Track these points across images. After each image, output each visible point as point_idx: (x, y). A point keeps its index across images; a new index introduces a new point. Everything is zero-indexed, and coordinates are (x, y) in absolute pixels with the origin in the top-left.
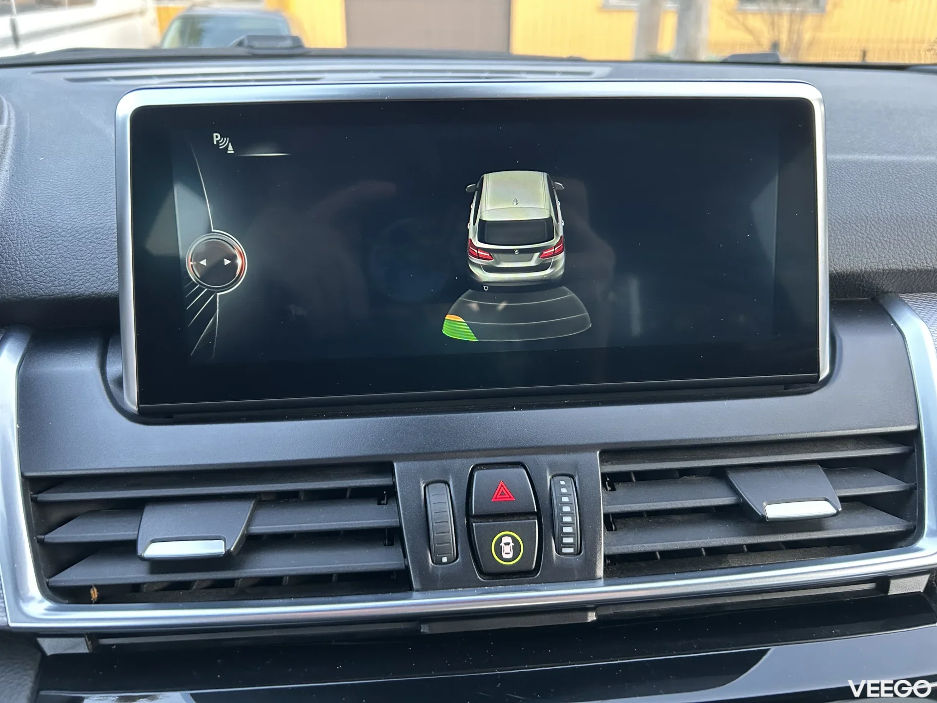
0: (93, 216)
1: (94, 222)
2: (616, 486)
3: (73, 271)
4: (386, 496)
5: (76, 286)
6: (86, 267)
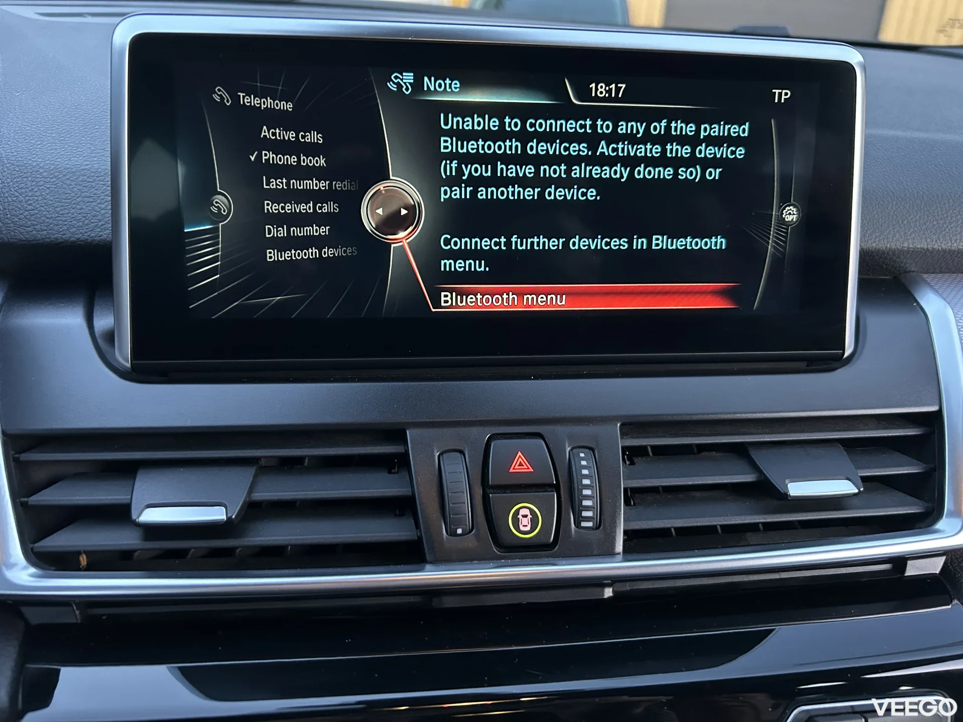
0: (77, 156)
1: (79, 163)
2: (636, 460)
3: (57, 215)
4: (397, 465)
5: (61, 232)
6: (71, 211)
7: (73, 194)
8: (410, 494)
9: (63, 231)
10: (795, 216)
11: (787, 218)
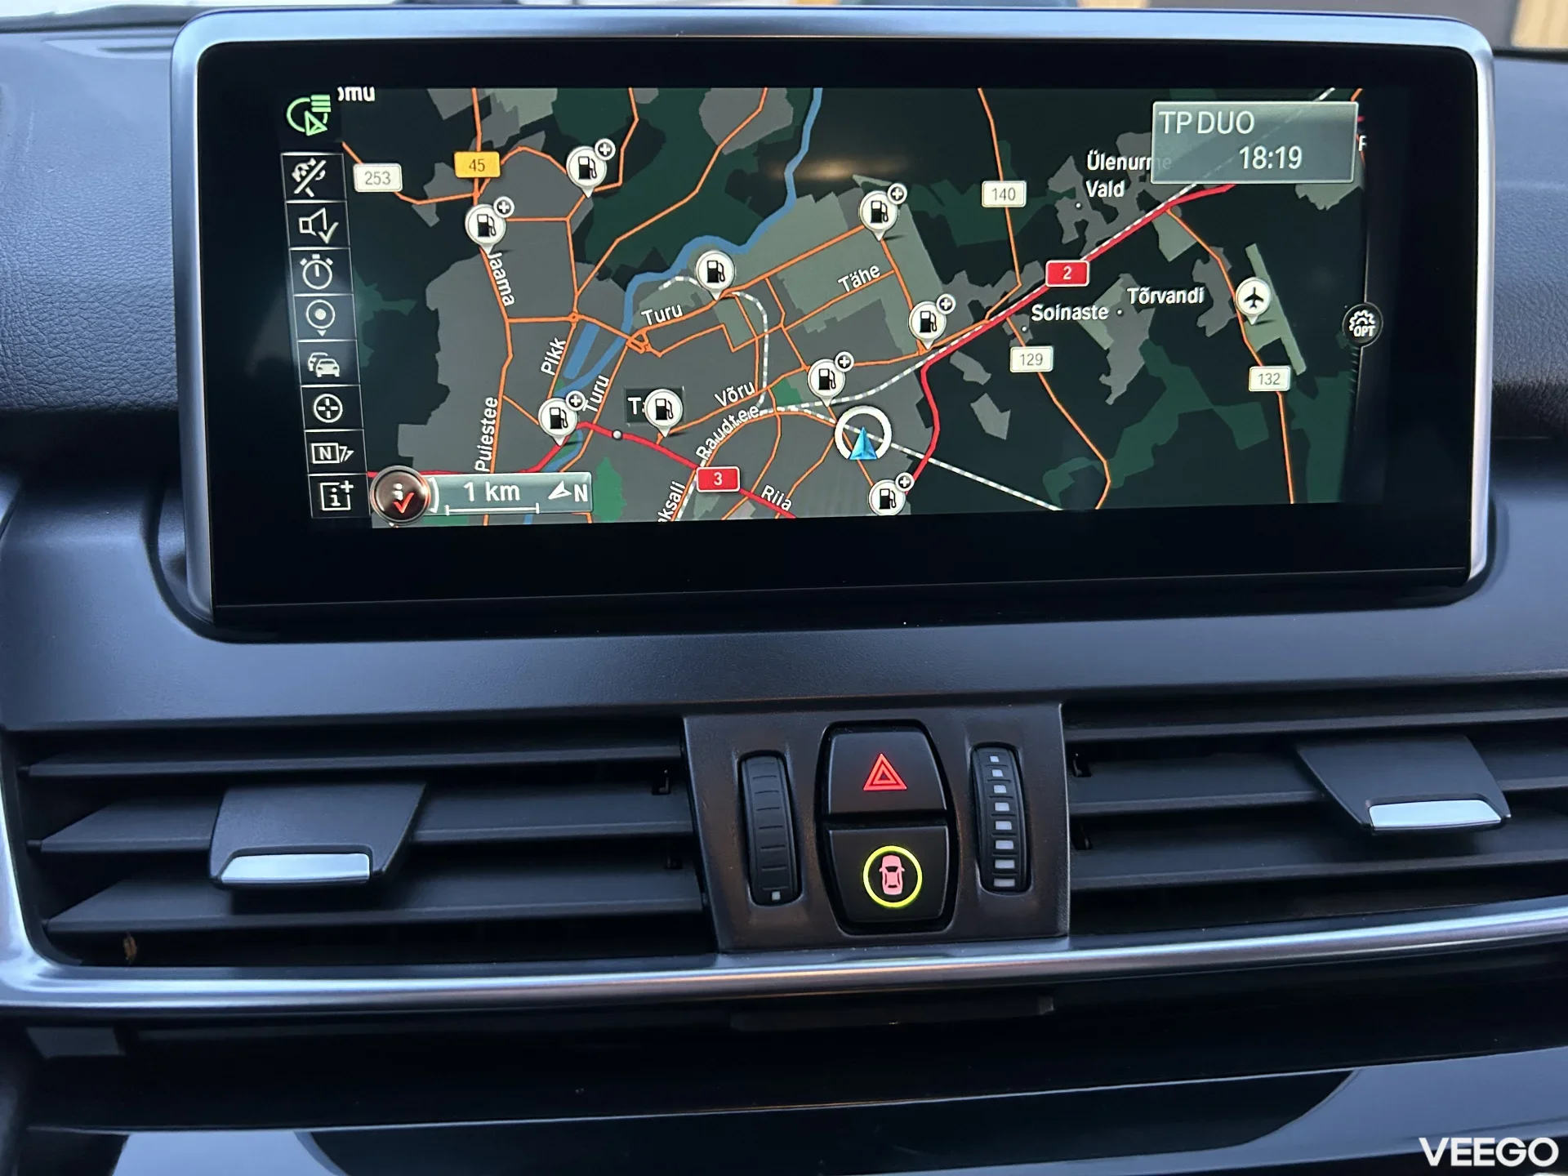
0: (136, 265)
1: (138, 277)
2: (1091, 767)
3: (99, 363)
4: (667, 778)
5: (105, 391)
6: (122, 357)
7: (127, 328)
8: (691, 829)
9: (108, 389)
10: (1372, 328)
11: (1358, 331)
